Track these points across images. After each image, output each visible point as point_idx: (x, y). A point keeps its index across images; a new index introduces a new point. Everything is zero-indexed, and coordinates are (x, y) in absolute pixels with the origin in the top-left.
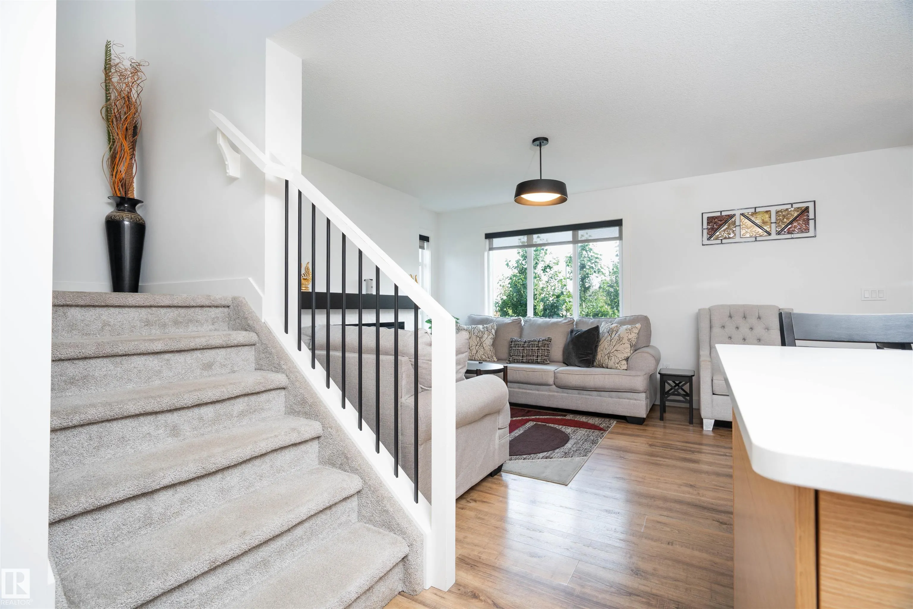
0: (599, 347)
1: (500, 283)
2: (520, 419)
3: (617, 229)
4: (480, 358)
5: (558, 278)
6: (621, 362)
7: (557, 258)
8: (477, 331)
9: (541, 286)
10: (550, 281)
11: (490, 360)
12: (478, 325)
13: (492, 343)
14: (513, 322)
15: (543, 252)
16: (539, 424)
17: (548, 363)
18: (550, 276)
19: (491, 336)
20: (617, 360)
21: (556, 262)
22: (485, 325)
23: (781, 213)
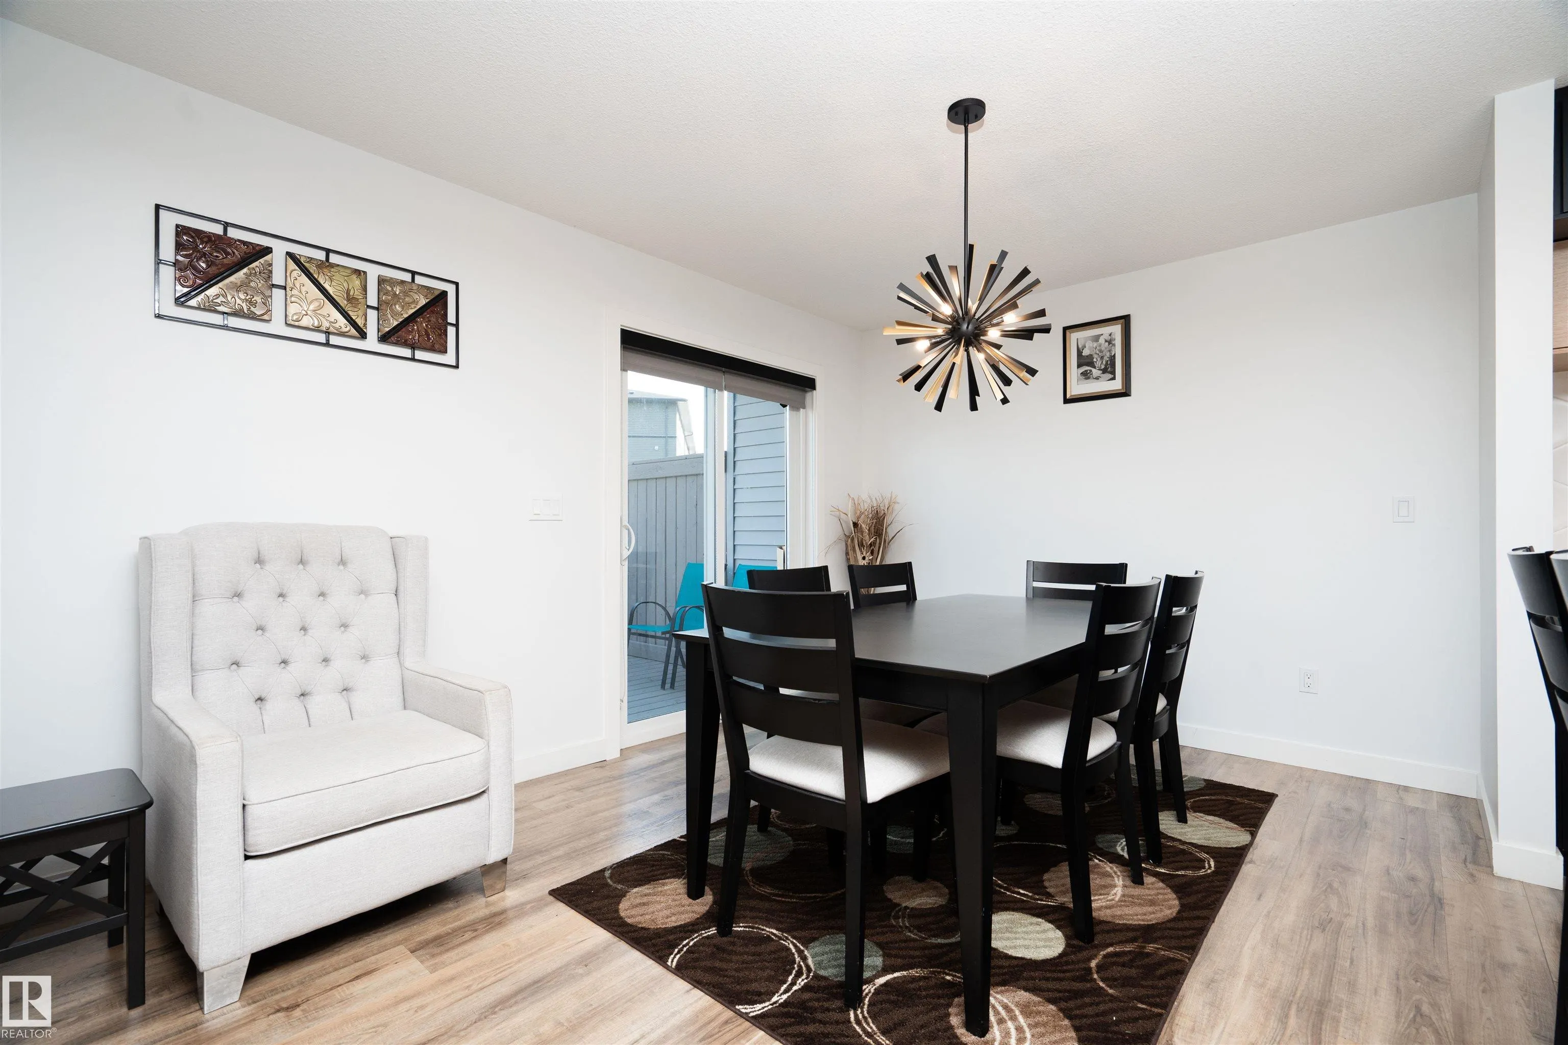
23: (389, 288)
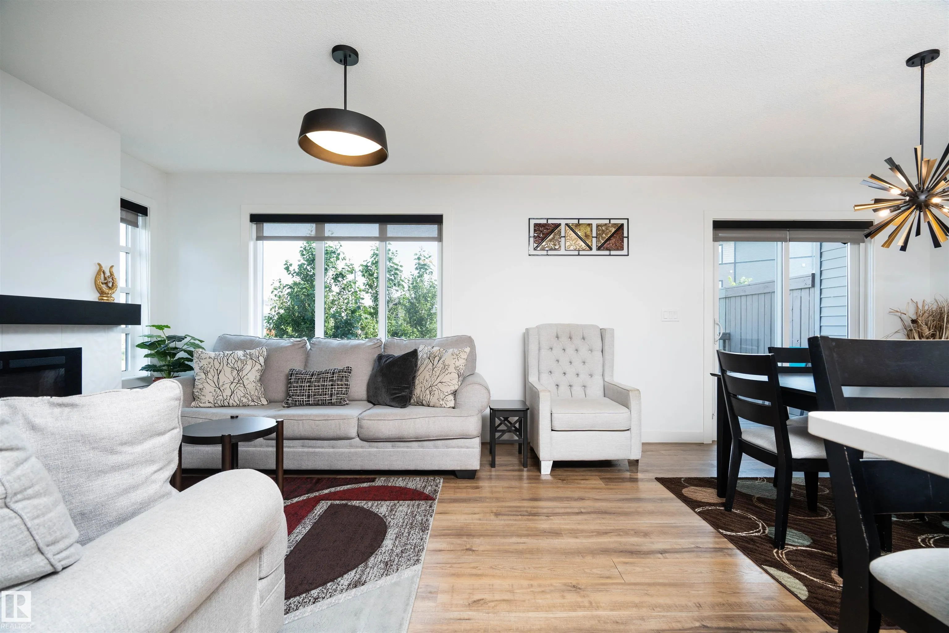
0: (417, 378)
1: (276, 292)
2: (305, 498)
3: (435, 227)
4: (238, 403)
5: (352, 289)
6: (446, 397)
7: (352, 265)
8: (233, 359)
9: (331, 298)
10: (342, 293)
11: (256, 404)
12: (237, 350)
13: (258, 377)
14: (294, 345)
15: (335, 256)
16: (337, 505)
17: (347, 404)
18: (343, 286)
19: (258, 367)
20: (442, 395)
21: (349, 270)
22: (248, 351)
23: (600, 228)
